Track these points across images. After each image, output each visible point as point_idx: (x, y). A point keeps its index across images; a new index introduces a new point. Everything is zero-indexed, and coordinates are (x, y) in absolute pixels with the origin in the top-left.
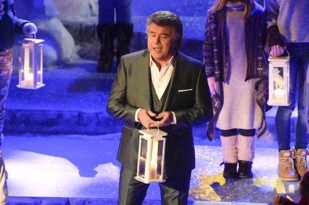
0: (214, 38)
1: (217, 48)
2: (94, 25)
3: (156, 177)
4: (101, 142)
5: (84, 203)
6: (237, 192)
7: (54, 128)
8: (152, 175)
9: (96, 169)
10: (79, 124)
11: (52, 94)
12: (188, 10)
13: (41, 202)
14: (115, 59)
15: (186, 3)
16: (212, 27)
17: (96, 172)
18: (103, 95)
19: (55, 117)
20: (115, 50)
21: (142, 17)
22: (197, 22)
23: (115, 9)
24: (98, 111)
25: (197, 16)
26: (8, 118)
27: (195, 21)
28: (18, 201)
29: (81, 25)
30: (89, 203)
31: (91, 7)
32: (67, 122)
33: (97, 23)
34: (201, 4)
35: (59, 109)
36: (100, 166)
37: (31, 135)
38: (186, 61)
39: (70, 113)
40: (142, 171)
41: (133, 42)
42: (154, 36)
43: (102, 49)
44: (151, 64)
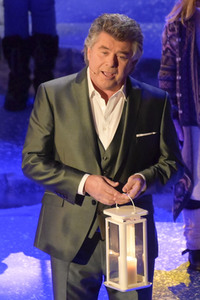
0: (178, 59)
1: (180, 74)
3: (136, 279)
4: (12, 219)
8: (130, 278)
9: (5, 261)
12: (144, 12)
14: (32, 90)
15: (140, 3)
16: (174, 43)
17: (5, 266)
18: (15, 146)
20: (32, 77)
21: (72, 25)
23: (29, 13)
24: (7, 172)
25: (158, 22)
27: (154, 31)
34: (163, 4)
36: (12, 255)
38: (143, 90)
40: (114, 273)
41: (59, 63)
42: (106, 53)
43: (10, 75)
44: (93, 94)
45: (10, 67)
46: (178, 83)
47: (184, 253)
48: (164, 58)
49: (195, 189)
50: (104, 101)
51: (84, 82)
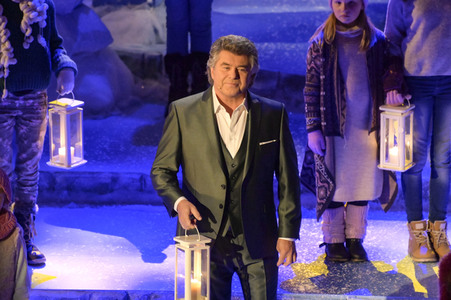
0: (322, 77)
1: (324, 90)
2: (161, 56)
5: (149, 297)
6: (356, 281)
7: (107, 197)
9: (165, 252)
10: (141, 190)
11: (104, 150)
12: (288, 34)
13: (90, 296)
15: (285, 26)
16: (318, 63)
17: (165, 256)
19: (109, 181)
22: (301, 51)
23: (189, 34)
25: (300, 42)
26: (45, 184)
27: (297, 50)
28: (60, 296)
29: (143, 55)
30: (156, 297)
31: (156, 31)
32: (125, 187)
33: (164, 53)
34: (305, 27)
35: (115, 171)
36: (171, 247)
37: (75, 205)
38: (261, 103)
39: (128, 176)
42: (228, 69)
43: (171, 88)
44: (219, 109)
45: (171, 81)
46: (322, 98)
47: (321, 246)
48: (309, 76)
49: (337, 192)
50: (228, 114)
51: (209, 100)
